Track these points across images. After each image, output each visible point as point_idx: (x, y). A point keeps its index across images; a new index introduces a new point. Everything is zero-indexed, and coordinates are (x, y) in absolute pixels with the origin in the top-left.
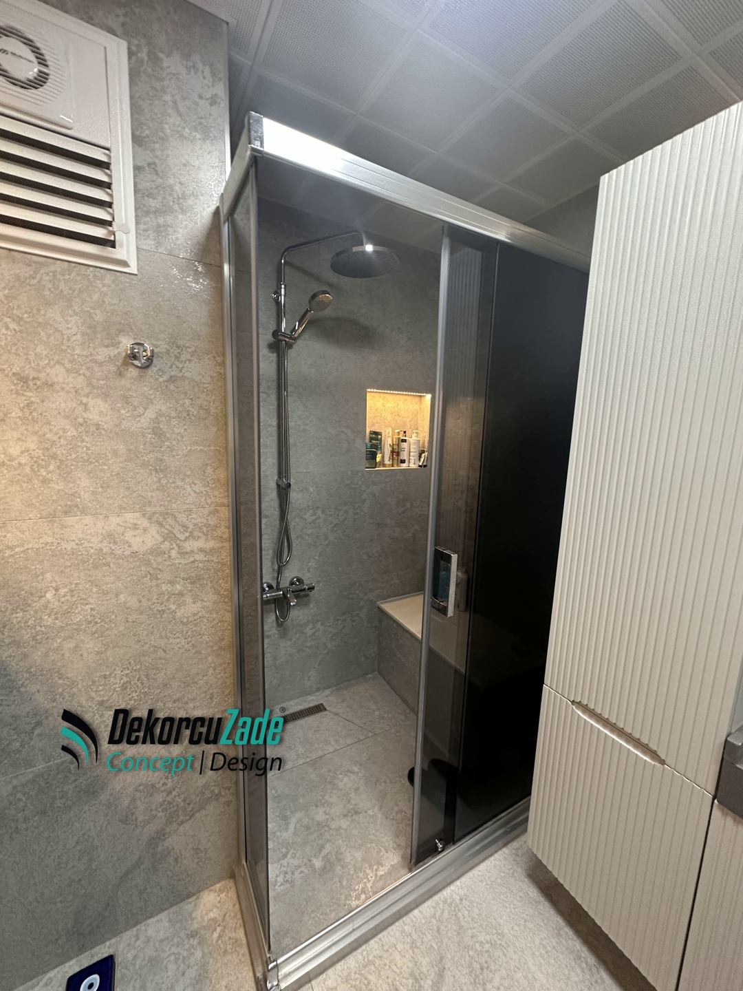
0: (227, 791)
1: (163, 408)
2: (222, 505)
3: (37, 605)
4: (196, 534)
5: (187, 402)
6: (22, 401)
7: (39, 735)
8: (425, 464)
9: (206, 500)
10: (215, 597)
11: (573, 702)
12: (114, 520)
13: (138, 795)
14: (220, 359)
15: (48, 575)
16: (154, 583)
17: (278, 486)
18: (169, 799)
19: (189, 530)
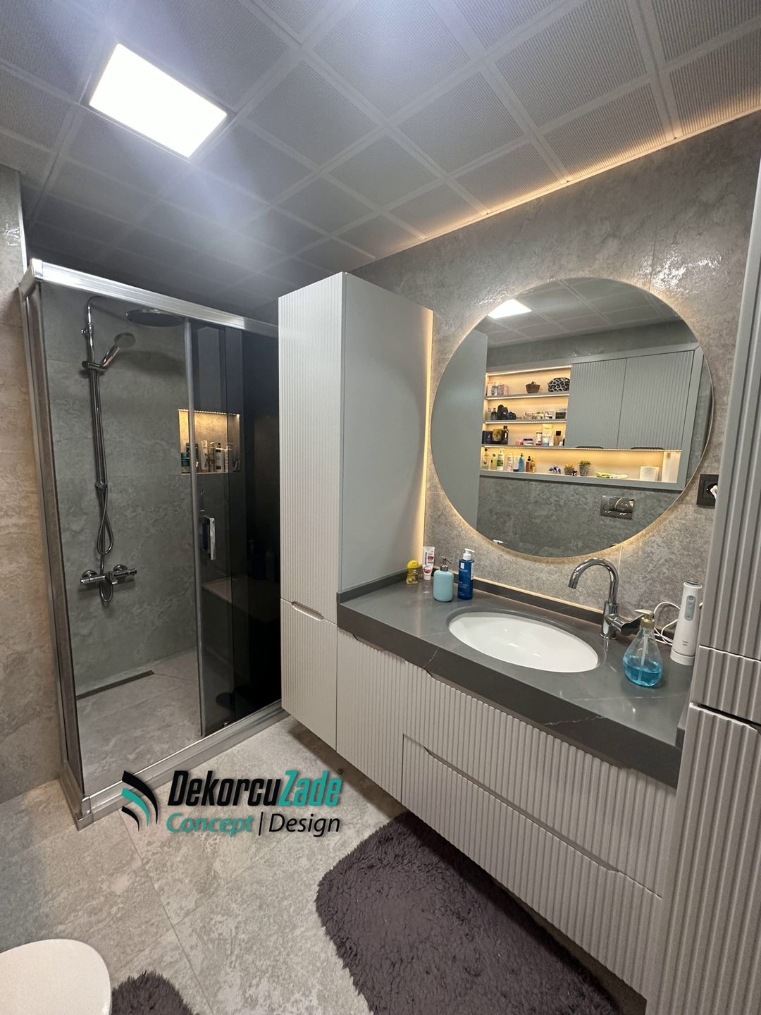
0: (48, 709)
2: (32, 493)
4: (10, 513)
8: (239, 469)
9: (17, 488)
10: (29, 560)
11: (293, 603)
14: (22, 390)
17: (97, 488)
19: (4, 510)
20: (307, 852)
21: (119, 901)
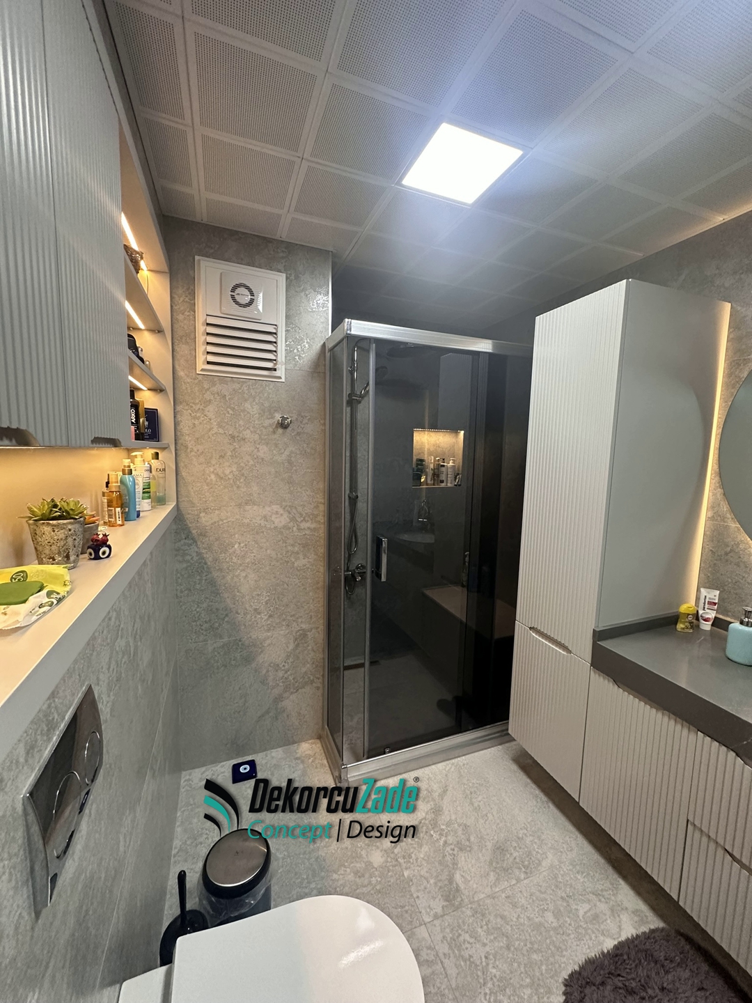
0: (318, 680)
1: (294, 449)
2: (322, 503)
3: (231, 551)
4: (306, 519)
5: (305, 445)
6: (232, 448)
7: (227, 622)
8: (459, 483)
9: (312, 500)
10: (315, 557)
12: (268, 509)
13: (270, 668)
14: (322, 422)
15: (236, 536)
16: (284, 545)
17: (350, 497)
18: (286, 676)
19: (303, 516)
20: (551, 907)
21: (377, 873)
